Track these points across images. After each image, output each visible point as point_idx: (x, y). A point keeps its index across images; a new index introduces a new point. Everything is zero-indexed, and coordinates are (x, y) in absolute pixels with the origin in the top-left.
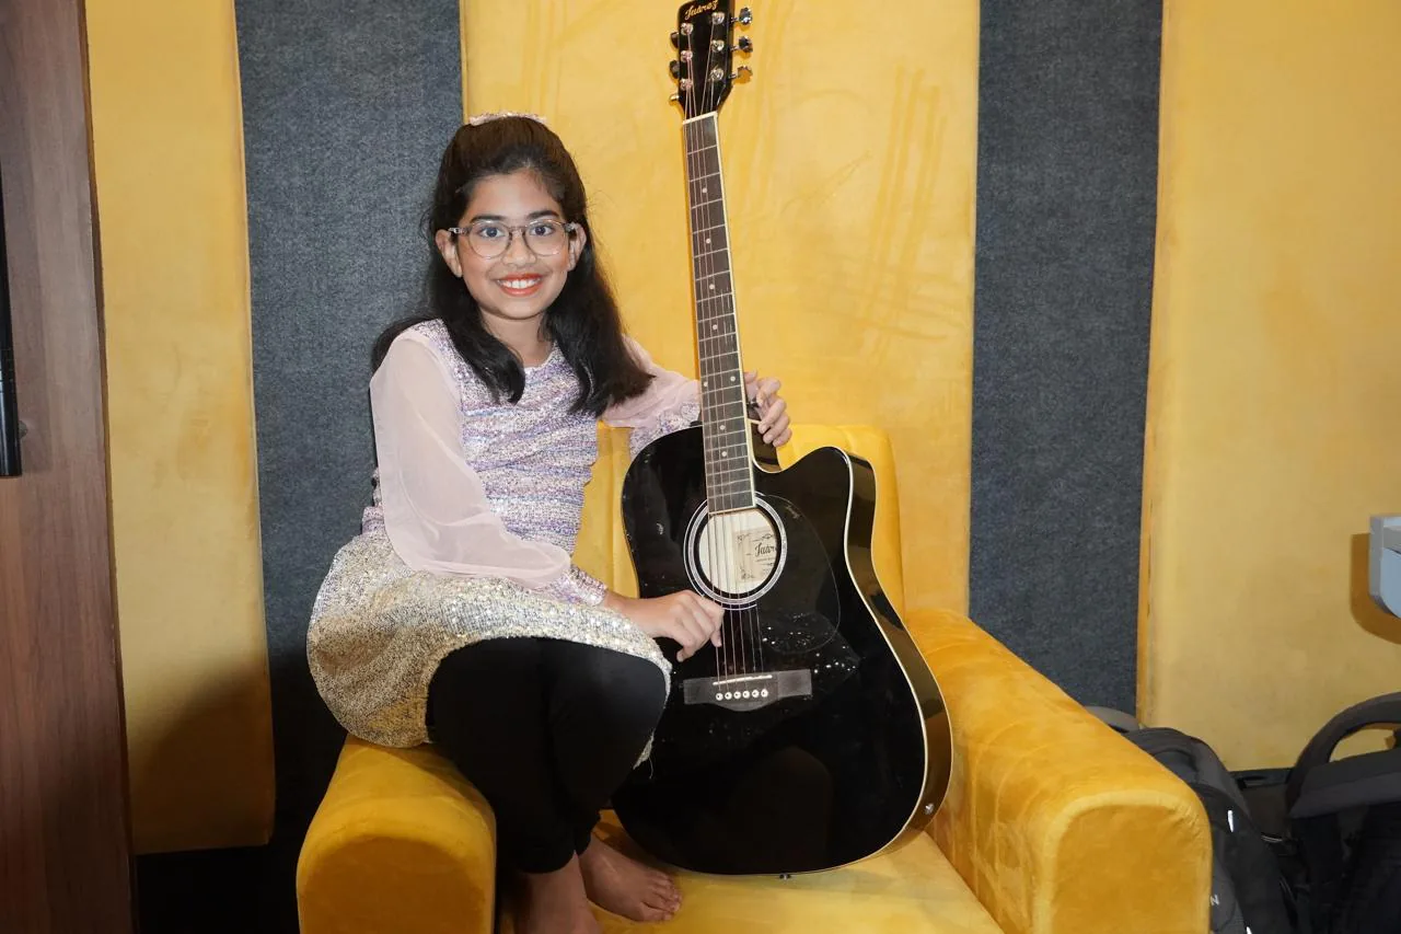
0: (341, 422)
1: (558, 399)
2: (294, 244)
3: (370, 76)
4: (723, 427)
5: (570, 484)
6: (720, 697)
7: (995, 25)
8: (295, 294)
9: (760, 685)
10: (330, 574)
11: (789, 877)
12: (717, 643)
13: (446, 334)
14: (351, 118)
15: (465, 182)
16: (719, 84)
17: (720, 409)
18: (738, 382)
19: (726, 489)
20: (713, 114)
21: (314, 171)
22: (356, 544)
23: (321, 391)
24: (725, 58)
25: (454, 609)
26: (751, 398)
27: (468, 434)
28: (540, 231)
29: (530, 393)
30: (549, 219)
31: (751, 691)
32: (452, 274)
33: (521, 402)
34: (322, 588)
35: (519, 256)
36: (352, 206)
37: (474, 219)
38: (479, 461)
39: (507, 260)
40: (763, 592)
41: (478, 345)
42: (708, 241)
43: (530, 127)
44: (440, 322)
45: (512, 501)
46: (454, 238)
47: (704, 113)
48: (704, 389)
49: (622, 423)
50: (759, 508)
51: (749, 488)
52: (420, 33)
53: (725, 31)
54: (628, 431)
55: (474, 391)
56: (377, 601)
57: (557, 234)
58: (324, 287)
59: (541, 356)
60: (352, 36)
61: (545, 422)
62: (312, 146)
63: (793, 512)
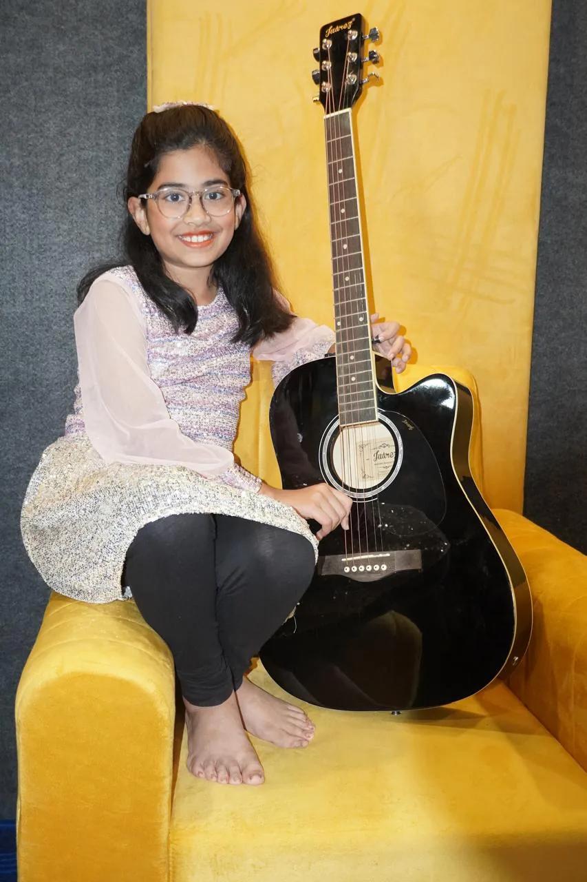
0: (45, 352)
1: (221, 332)
2: (13, 211)
3: (75, 80)
4: (352, 358)
5: (230, 399)
6: (347, 570)
7: (558, 61)
8: (12, 251)
9: (380, 561)
10: (40, 465)
11: (399, 713)
12: (346, 527)
13: (136, 278)
14: (60, 113)
15: (153, 157)
16: (353, 87)
17: (351, 344)
18: (365, 321)
19: (354, 406)
20: (348, 110)
21: (30, 154)
22: (61, 443)
23: (31, 328)
24: (358, 67)
25: (149, 489)
26: (375, 335)
27: (151, 357)
28: (213, 197)
29: (201, 326)
30: (221, 187)
31: (372, 565)
32: (141, 233)
33: (194, 334)
34: (34, 477)
35: (197, 217)
36: (59, 184)
37: (161, 187)
38: (160, 379)
39: (188, 220)
40: (383, 487)
41: (162, 287)
42: (343, 211)
43: (203, 113)
44: (131, 267)
45: (186, 411)
46: (144, 203)
47: (341, 109)
48: (337, 327)
49: (266, 357)
50: (381, 421)
51: (374, 405)
52: (115, 47)
53: (358, 45)
54: (270, 364)
55: (158, 322)
56: (81, 485)
57: (226, 199)
58: (35, 246)
59: (209, 298)
60: (61, 48)
61: (211, 350)
62: (29, 134)
63: (409, 425)
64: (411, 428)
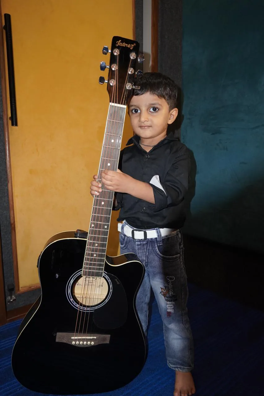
4: (97, 245)
6: (73, 343)
9: (91, 340)
17: (98, 238)
18: (108, 228)
19: (93, 269)
31: (87, 342)
40: (97, 308)
48: (92, 227)
50: (104, 277)
51: (103, 270)
53: (135, 64)
63: (117, 282)
64: (118, 283)
